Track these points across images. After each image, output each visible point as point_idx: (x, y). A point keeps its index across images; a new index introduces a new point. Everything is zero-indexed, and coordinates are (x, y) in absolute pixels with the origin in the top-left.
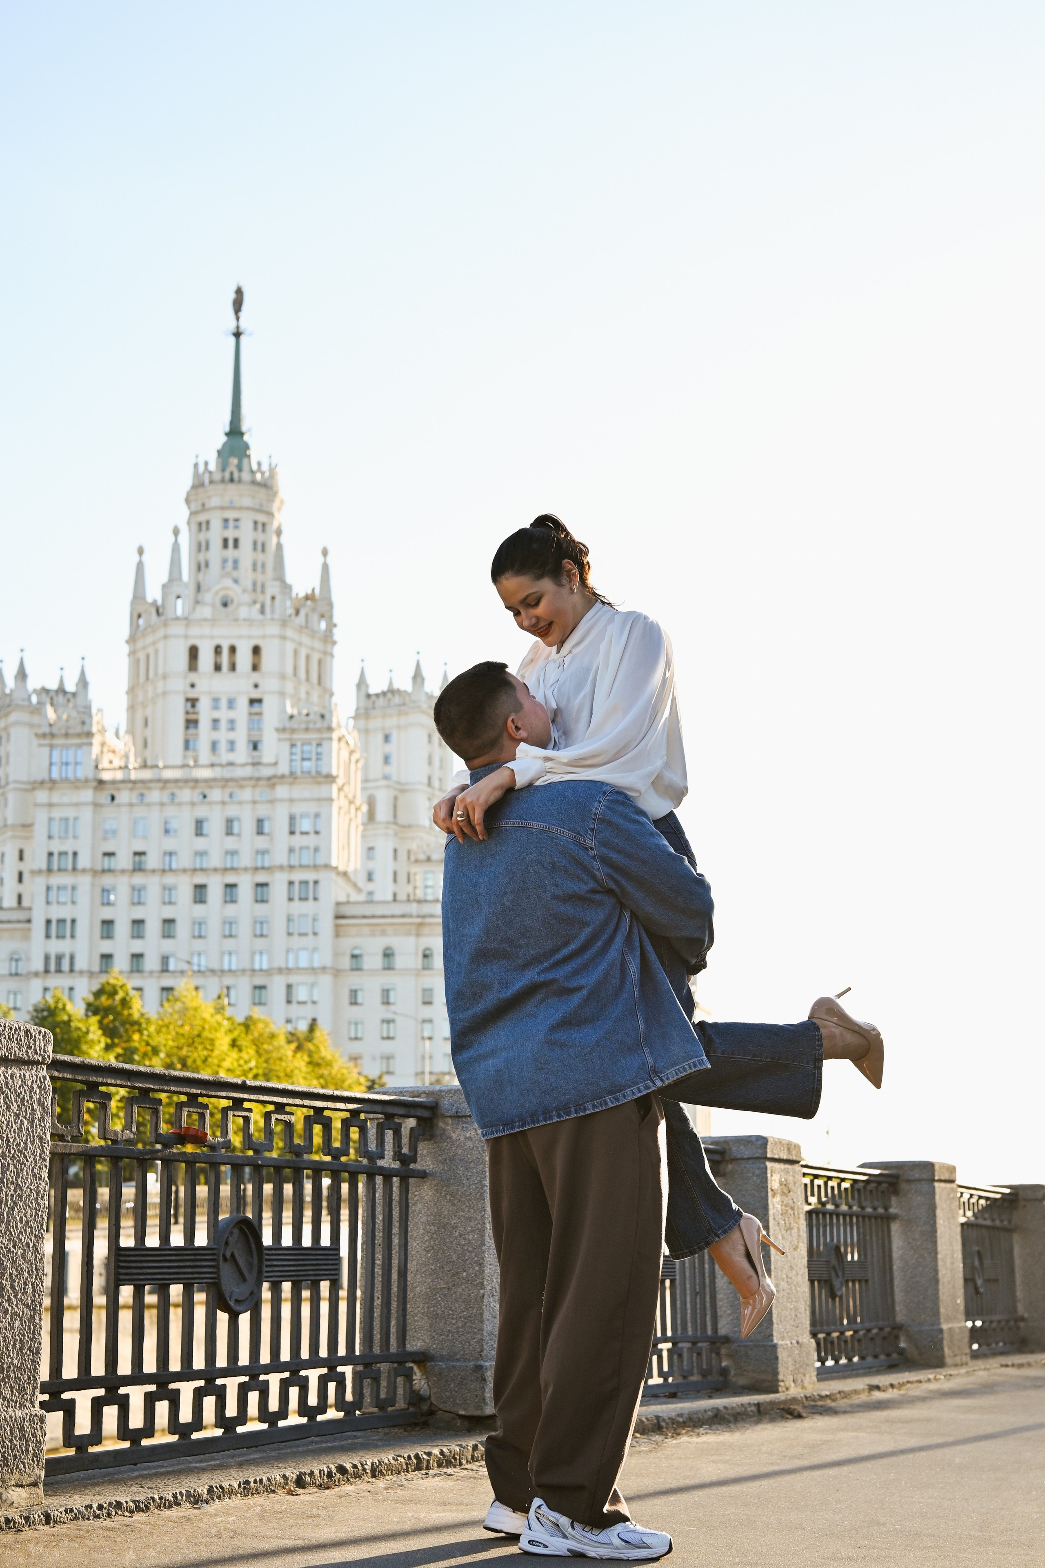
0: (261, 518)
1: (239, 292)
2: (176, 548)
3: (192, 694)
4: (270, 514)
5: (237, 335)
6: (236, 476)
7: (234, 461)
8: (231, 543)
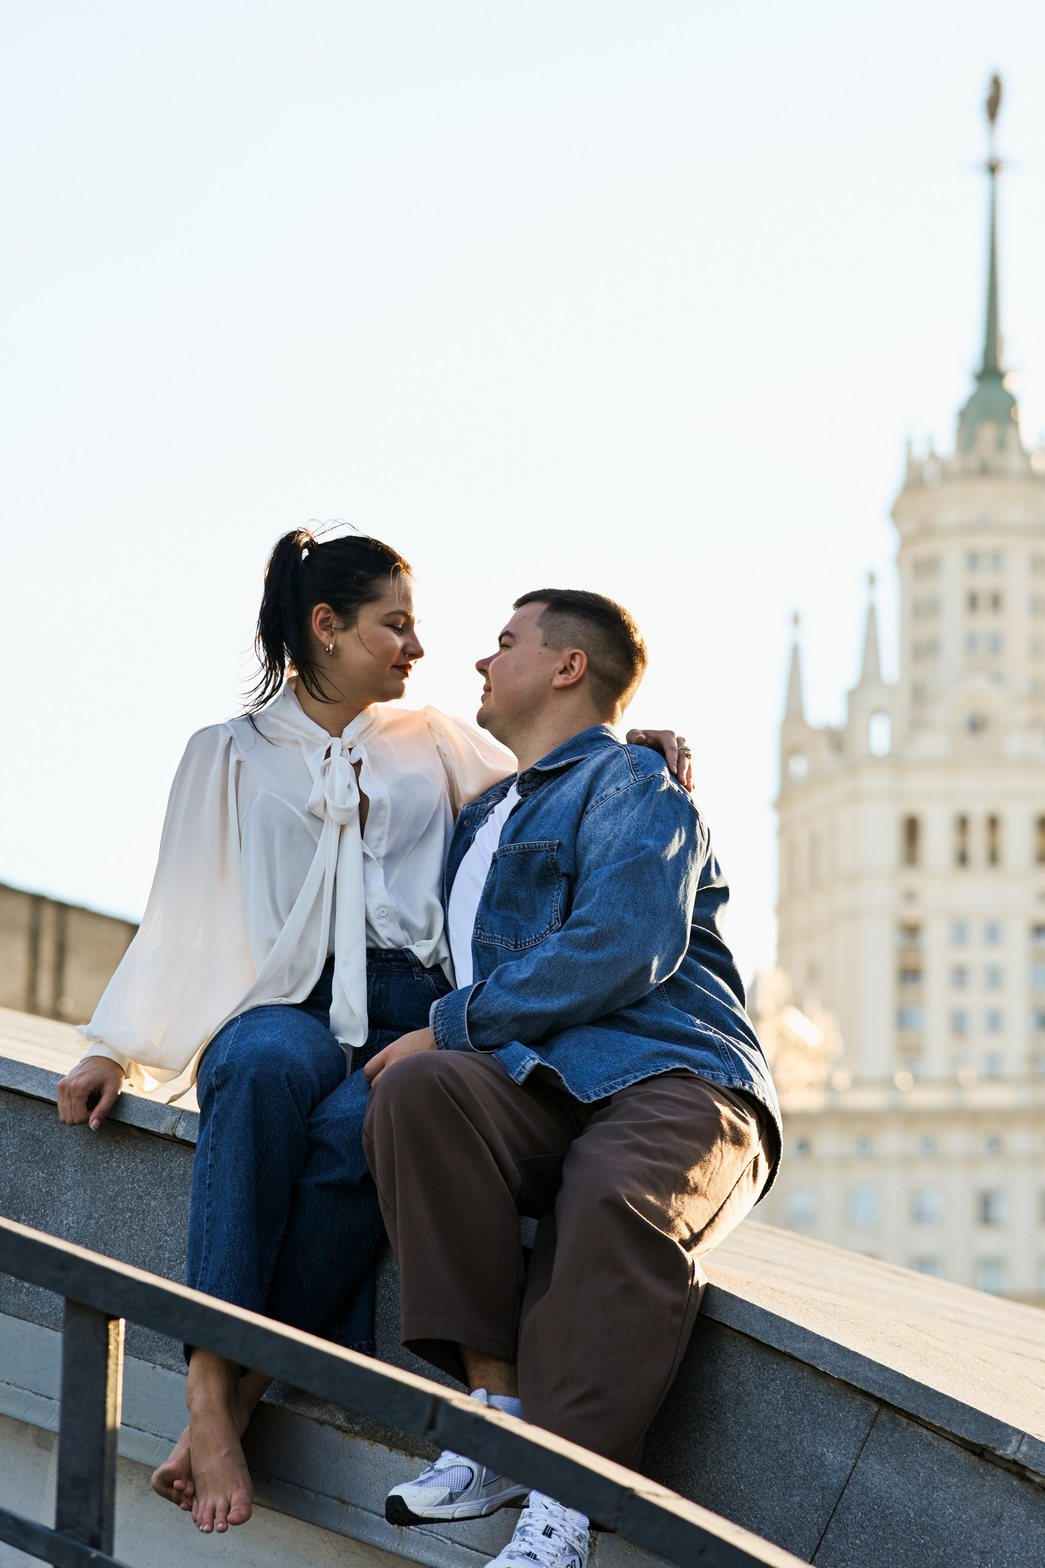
1: (996, 84)
2: (872, 615)
3: (911, 914)
5: (993, 169)
6: (994, 461)
7: (988, 433)
8: (984, 602)
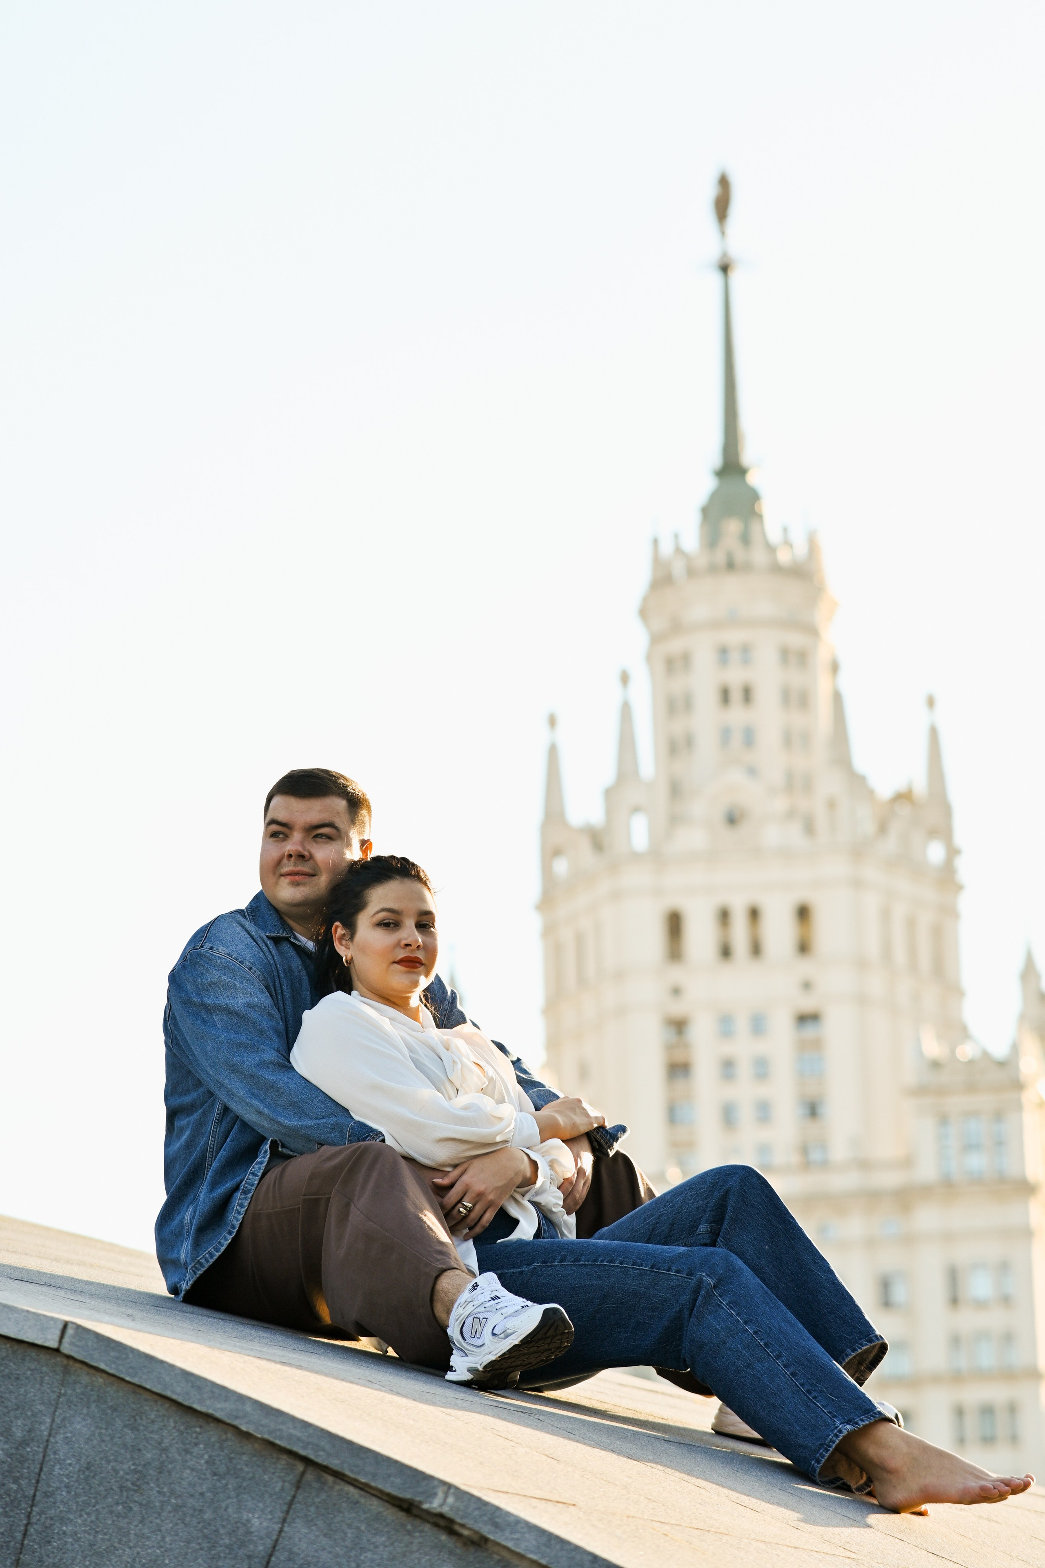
0: (796, 640)
1: (724, 183)
2: (625, 713)
3: (677, 1009)
4: (812, 631)
5: (725, 269)
6: (740, 556)
7: (733, 527)
8: (736, 696)
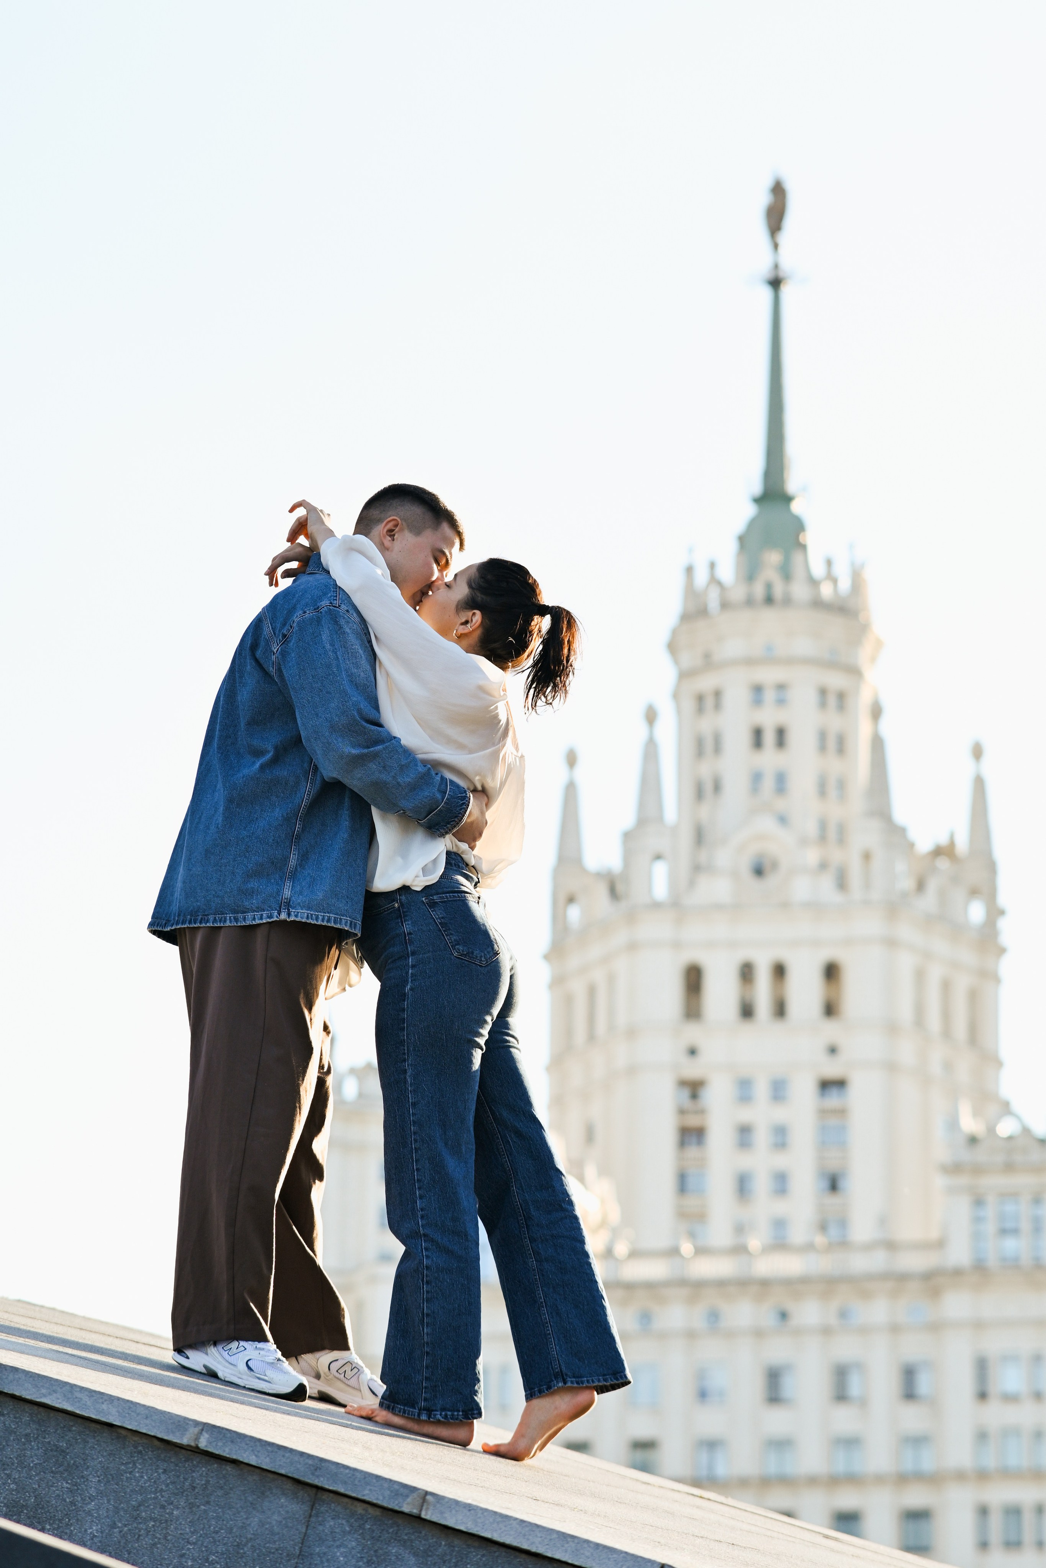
0: (835, 681)
1: (779, 190)
2: (651, 752)
3: (692, 1071)
4: (855, 671)
5: (776, 282)
6: (778, 590)
7: (774, 558)
8: (769, 738)
